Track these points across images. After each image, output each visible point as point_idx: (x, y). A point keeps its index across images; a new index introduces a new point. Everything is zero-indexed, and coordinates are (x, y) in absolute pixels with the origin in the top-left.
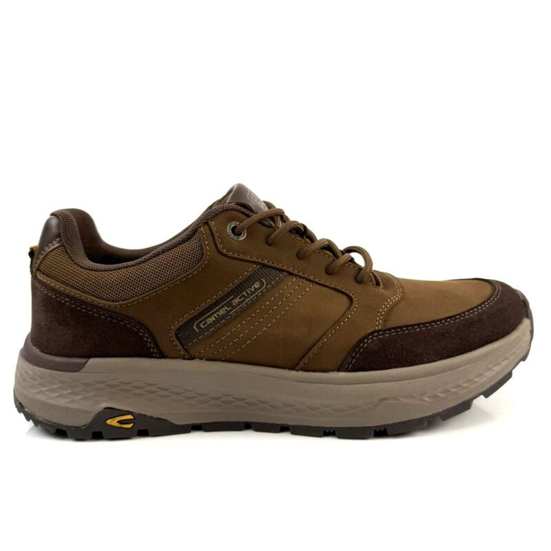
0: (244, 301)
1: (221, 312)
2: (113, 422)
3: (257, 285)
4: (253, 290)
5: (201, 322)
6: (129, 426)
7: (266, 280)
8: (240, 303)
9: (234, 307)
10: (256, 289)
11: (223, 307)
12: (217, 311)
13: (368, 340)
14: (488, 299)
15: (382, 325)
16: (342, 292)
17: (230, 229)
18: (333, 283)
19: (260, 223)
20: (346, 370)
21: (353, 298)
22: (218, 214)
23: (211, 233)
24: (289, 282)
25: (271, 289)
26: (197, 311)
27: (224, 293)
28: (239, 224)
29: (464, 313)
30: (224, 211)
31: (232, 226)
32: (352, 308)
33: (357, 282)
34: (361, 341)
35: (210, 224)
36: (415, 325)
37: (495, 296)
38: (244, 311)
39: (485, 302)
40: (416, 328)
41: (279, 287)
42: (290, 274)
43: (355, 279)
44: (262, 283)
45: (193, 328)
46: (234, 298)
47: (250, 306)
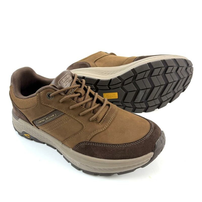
0: (49, 119)
1: (43, 121)
2: (26, 135)
3: (53, 115)
4: (52, 117)
5: (38, 121)
6: (29, 137)
7: (56, 114)
8: (48, 120)
9: (46, 120)
10: (53, 117)
11: (43, 119)
12: (42, 120)
13: (82, 144)
14: (136, 141)
15: (89, 140)
16: (81, 124)
17: (47, 95)
18: (80, 119)
19: (59, 94)
20: (74, 150)
21: (84, 127)
22: (44, 89)
23: (40, 96)
24: (64, 116)
25: (58, 117)
26: (37, 118)
27: (44, 115)
28: (51, 93)
29: (121, 144)
30: (46, 88)
31: (49, 94)
32: (82, 130)
33: (89, 120)
34: (79, 144)
35: (40, 93)
36: (100, 143)
37: (141, 141)
38: (50, 122)
39: (133, 142)
40: (100, 145)
41: (61, 117)
42: (65, 114)
43: (89, 119)
44: (55, 115)
45: (36, 122)
46: (47, 118)
47: (51, 121)
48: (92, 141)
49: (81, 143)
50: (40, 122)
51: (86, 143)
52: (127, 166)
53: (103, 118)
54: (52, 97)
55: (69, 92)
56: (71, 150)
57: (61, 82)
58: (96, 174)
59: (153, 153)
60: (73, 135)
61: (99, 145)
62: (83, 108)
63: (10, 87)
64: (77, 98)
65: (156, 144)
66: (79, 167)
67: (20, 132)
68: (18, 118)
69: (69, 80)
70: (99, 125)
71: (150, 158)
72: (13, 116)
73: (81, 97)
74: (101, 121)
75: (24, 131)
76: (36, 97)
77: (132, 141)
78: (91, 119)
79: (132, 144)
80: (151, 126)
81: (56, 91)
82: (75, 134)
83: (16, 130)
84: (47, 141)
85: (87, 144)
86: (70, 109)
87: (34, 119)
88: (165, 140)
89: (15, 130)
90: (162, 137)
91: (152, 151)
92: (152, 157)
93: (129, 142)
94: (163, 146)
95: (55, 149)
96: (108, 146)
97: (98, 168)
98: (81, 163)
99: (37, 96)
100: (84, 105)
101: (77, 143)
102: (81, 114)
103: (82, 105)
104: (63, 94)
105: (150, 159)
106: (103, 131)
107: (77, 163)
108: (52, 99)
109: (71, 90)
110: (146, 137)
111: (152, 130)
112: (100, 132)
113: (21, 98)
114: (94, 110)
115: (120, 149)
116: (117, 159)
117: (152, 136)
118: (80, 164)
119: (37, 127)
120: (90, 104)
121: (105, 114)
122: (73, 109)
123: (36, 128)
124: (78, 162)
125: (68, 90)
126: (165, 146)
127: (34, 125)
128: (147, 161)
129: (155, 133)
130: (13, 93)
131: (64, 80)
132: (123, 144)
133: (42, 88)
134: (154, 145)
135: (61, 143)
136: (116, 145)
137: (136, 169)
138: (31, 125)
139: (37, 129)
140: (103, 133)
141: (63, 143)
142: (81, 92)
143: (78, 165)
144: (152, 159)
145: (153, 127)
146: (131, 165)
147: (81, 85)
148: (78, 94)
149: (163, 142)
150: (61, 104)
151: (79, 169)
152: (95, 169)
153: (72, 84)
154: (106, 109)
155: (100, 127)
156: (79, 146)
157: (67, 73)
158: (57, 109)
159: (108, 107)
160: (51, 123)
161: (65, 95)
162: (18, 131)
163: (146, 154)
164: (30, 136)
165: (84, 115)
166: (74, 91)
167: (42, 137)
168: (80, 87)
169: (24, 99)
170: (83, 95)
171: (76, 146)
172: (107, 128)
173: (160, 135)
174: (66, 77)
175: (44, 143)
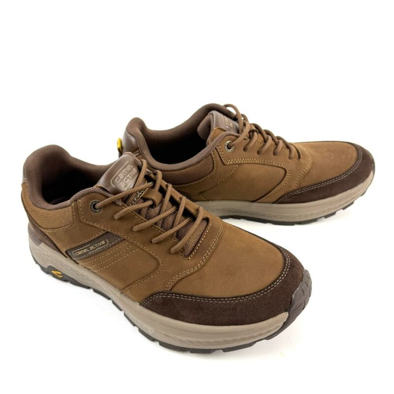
0: (95, 249)
1: (85, 251)
2: (54, 272)
3: (103, 242)
4: (101, 244)
6: (61, 277)
7: (109, 240)
8: (93, 250)
9: (91, 251)
10: (102, 245)
11: (85, 248)
12: (83, 249)
13: (156, 296)
14: (255, 293)
15: (170, 289)
16: (155, 258)
17: (91, 205)
18: (152, 250)
19: (114, 203)
20: (143, 306)
21: (160, 264)
22: (84, 195)
23: (77, 208)
24: (124, 245)
25: (112, 246)
26: (73, 246)
27: (86, 241)
28: (99, 202)
29: (228, 298)
30: (88, 193)
31: (94, 203)
32: (156, 271)
33: (169, 252)
34: (152, 295)
35: (78, 202)
36: (189, 296)
37: (265, 291)
38: (97, 254)
39: (251, 294)
40: (190, 298)
41: (117, 246)
42: (124, 239)
43: (170, 249)
44: (106, 242)
45: (72, 253)
46: (91, 246)
47: (100, 252)
48: (175, 290)
49: (155, 294)
50: (80, 253)
51: (165, 295)
52: (239, 337)
53: (195, 246)
54: (101, 208)
55: (131, 199)
56: (138, 306)
57: (116, 180)
58: (183, 349)
59: (287, 314)
60: (140, 279)
61: (188, 298)
62: (158, 230)
63: (22, 185)
64: (146, 209)
65: (293, 298)
66: (153, 336)
67: (44, 267)
68: (39, 241)
69: (130, 175)
70: (188, 259)
71: (283, 323)
72: (31, 238)
73: (155, 207)
74: (191, 252)
75: (52, 265)
76: (70, 207)
77: (249, 293)
78: (173, 250)
79: (248, 298)
80: (285, 263)
81: (108, 197)
82: (143, 278)
83: (37, 263)
84: (94, 284)
85: (167, 295)
86: (134, 231)
87: (68, 248)
88: (311, 288)
89: (34, 262)
90: (305, 285)
91: (286, 310)
92: (285, 320)
93: (244, 294)
94: (306, 300)
95: (109, 299)
96: (205, 301)
97: (188, 341)
98: (156, 331)
99: (72, 206)
100: (161, 222)
101: (148, 293)
102: (155, 240)
103: (156, 224)
104: (120, 203)
105: (281, 324)
106: (195, 272)
107: (149, 329)
108: (99, 213)
109: (135, 194)
110: (274, 285)
111: (287, 270)
112: (190, 273)
113: (43, 209)
114: (178, 232)
115: (227, 306)
116: (221, 325)
117: (286, 282)
118: (154, 331)
119: (74, 261)
120: (171, 220)
121: (199, 239)
122: (139, 231)
123: (72, 261)
124: (151, 328)
125: (129, 195)
126: (310, 298)
127: (69, 258)
128: (275, 328)
129: (292, 275)
130: (28, 197)
131: (121, 176)
132: (232, 298)
133: (81, 192)
134: (290, 300)
135: (120, 292)
136: (220, 298)
137: (255, 342)
138: (63, 256)
139: (75, 264)
140: (194, 276)
141: (122, 293)
142: (154, 198)
143: (150, 332)
144: (286, 325)
145: (288, 264)
146: (247, 336)
147: (154, 181)
148: (149, 203)
149: (305, 294)
150: (117, 221)
151: (153, 340)
152: (181, 341)
153: (138, 183)
154: (202, 228)
155: (190, 264)
156: (152, 299)
157: (128, 162)
158: (109, 230)
159: (205, 223)
160: (99, 255)
161: (123, 205)
162: (40, 264)
163: (275, 315)
164: (63, 274)
165: (159, 243)
166: (140, 195)
167: (85, 278)
168: (153, 187)
169: (49, 210)
170: (157, 204)
171: (147, 299)
172: (203, 266)
173: (302, 280)
174: (126, 170)
175: (88, 288)
